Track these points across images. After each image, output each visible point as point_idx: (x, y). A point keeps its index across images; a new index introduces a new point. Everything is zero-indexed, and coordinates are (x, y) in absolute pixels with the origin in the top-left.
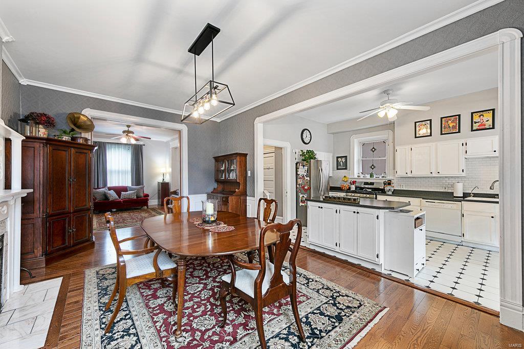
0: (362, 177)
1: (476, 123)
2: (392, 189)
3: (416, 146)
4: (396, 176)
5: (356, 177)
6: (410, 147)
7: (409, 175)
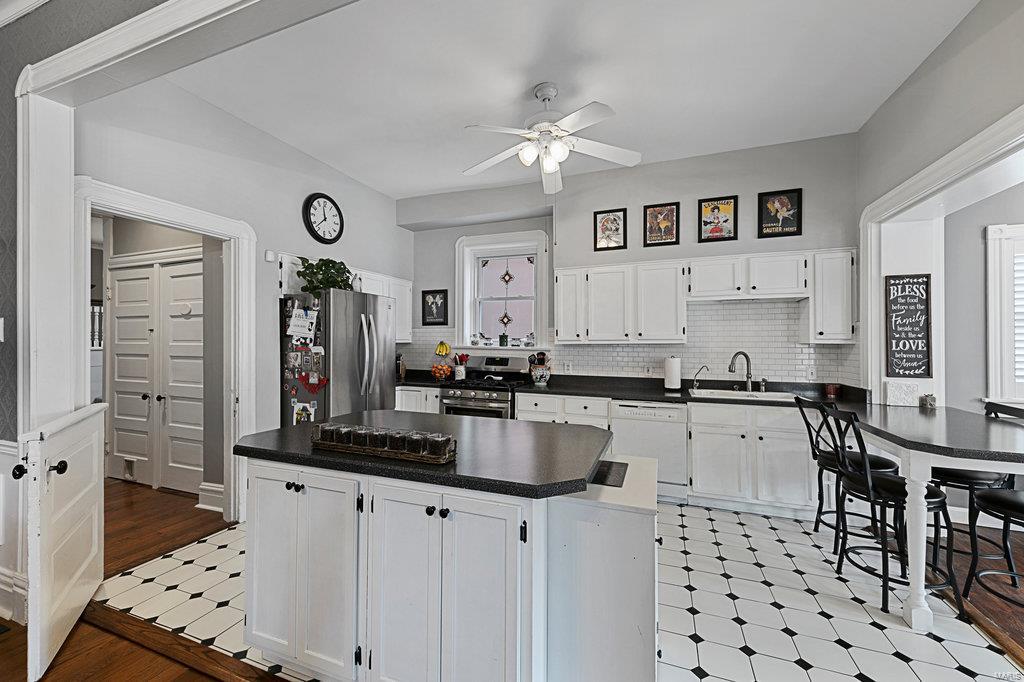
0: (481, 344)
1: (706, 223)
2: (547, 374)
3: (597, 269)
4: (556, 342)
5: (469, 344)
6: (583, 272)
7: (583, 340)
